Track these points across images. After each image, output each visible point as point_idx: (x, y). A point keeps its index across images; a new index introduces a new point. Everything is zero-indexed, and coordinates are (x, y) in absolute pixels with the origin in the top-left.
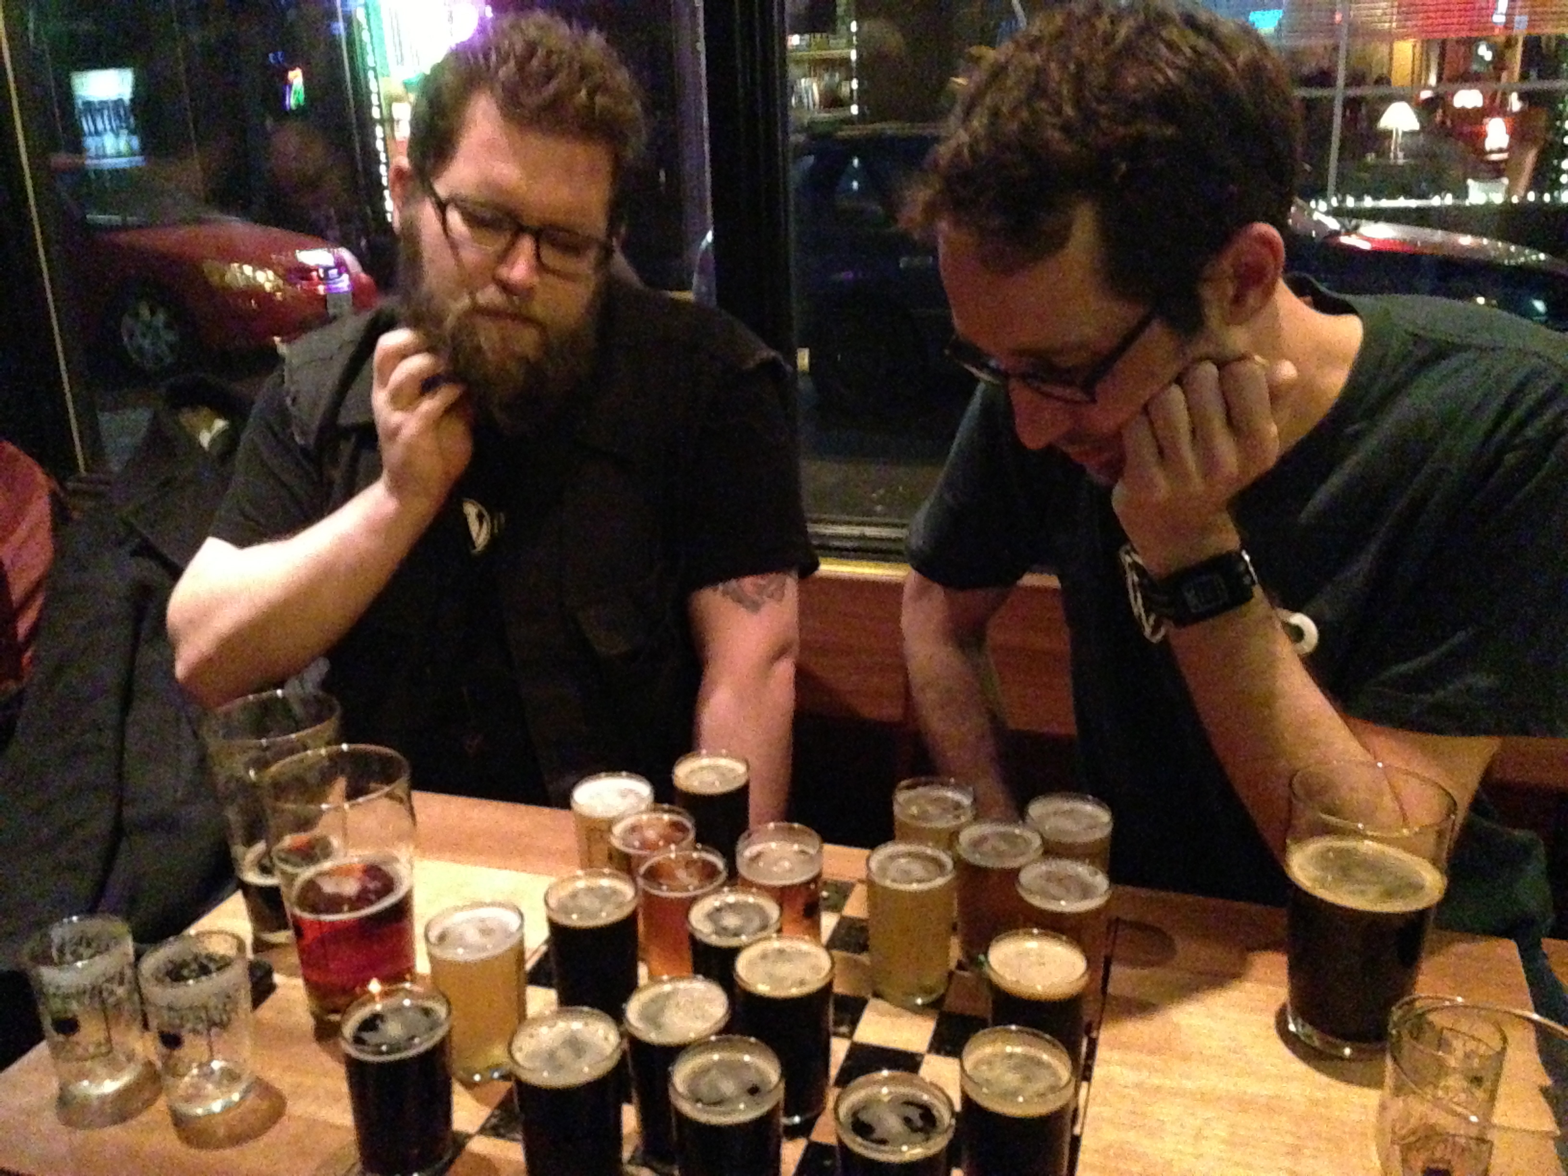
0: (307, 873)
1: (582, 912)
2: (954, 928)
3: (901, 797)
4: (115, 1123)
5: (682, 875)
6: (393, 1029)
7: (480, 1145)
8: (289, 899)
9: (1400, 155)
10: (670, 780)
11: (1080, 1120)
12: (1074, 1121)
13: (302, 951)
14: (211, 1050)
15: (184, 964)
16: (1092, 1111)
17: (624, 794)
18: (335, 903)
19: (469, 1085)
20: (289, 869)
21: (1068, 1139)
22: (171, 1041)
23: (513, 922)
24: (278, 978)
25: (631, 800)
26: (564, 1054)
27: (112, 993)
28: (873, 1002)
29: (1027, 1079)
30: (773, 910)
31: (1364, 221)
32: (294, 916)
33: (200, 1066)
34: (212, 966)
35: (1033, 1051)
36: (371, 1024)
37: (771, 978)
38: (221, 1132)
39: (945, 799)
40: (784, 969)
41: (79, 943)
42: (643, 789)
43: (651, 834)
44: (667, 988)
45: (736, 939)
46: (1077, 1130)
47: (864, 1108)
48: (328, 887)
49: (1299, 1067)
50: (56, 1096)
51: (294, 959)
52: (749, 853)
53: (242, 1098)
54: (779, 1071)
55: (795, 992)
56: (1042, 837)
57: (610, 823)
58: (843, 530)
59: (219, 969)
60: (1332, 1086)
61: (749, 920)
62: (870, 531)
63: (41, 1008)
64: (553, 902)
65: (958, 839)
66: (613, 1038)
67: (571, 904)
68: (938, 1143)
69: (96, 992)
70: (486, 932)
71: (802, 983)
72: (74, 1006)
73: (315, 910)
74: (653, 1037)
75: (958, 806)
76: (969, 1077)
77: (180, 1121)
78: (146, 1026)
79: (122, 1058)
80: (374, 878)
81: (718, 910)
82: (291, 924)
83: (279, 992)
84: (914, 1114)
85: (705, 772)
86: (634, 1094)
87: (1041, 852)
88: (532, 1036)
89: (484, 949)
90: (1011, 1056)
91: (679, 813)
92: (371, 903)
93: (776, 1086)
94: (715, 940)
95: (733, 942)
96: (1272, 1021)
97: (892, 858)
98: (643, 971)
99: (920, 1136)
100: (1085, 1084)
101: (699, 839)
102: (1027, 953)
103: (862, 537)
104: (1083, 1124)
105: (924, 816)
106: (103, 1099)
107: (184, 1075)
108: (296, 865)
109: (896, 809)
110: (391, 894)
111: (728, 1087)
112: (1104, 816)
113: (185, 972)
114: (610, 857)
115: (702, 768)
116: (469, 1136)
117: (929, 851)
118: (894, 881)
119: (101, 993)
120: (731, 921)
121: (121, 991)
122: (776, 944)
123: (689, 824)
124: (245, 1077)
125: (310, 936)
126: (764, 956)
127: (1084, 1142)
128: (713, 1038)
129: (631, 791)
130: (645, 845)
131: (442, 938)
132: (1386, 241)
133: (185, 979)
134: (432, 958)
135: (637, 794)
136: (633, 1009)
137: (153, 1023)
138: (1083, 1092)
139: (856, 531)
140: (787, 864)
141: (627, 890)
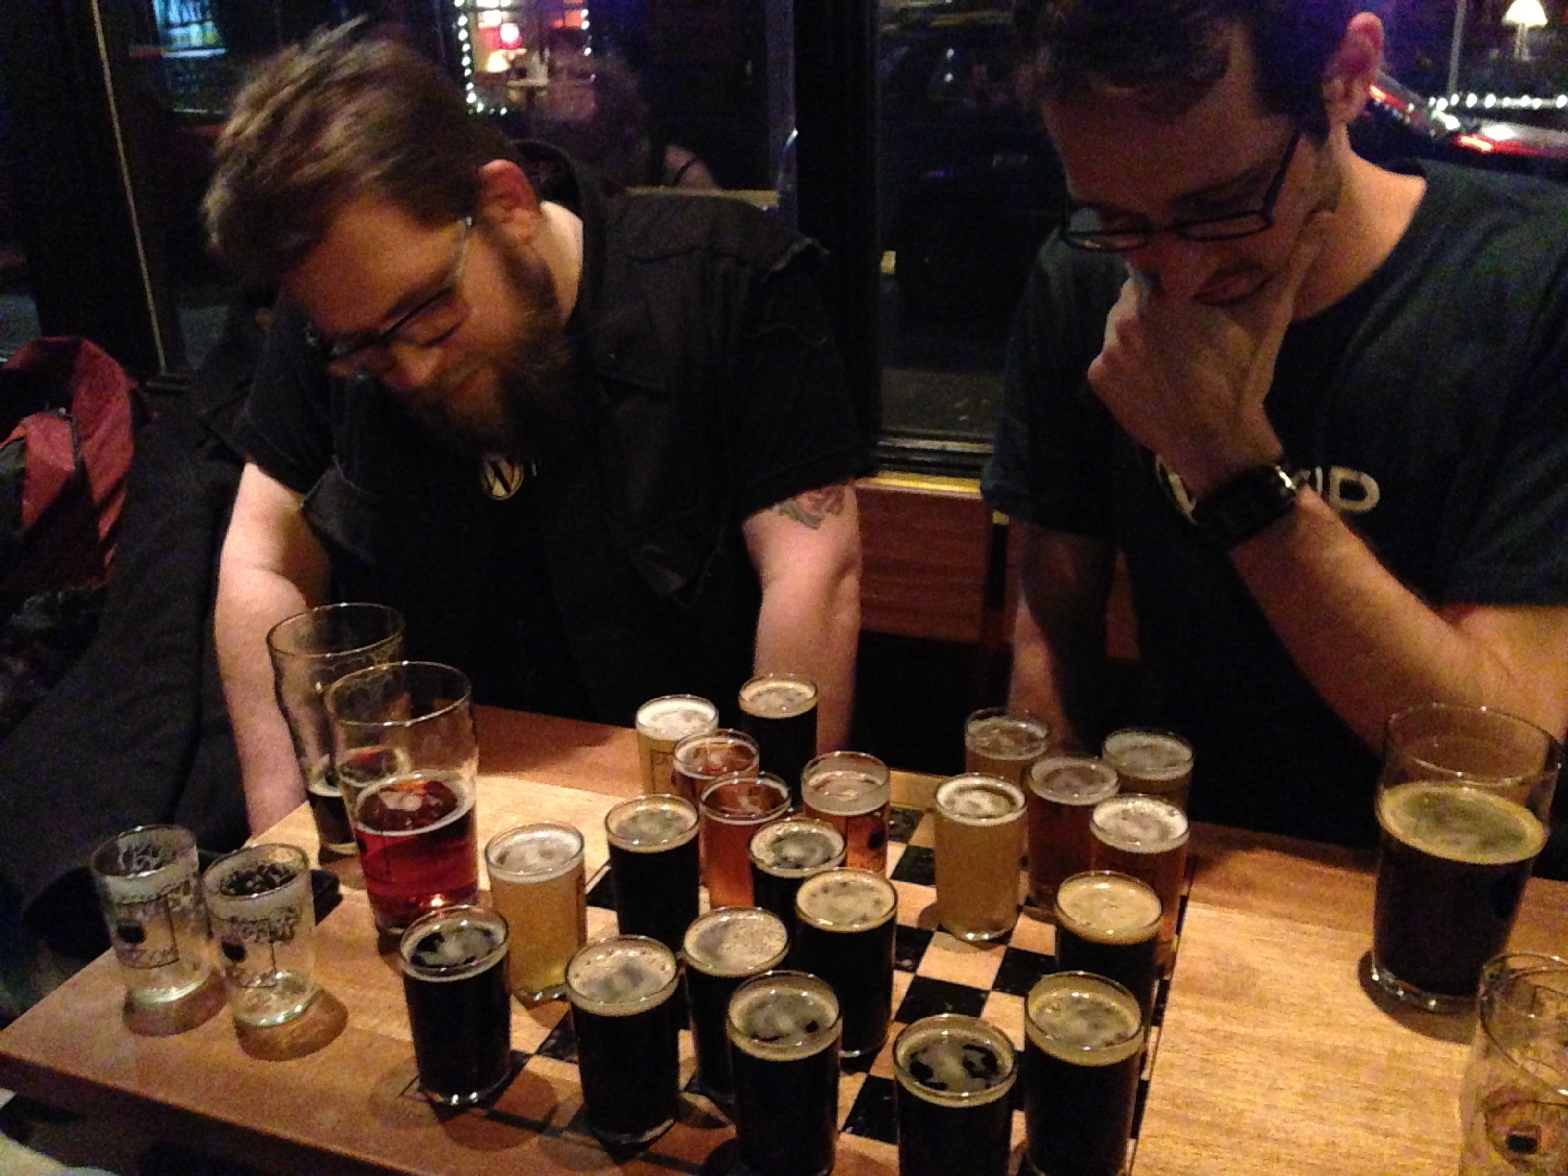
0: (372, 787)
1: (642, 836)
2: (1024, 862)
3: (973, 727)
4: (178, 1031)
5: (744, 801)
6: (451, 950)
7: (538, 1066)
8: (352, 813)
9: (1526, 51)
10: (737, 704)
11: (1148, 1066)
12: (1142, 1068)
13: (365, 865)
14: (274, 963)
15: (249, 876)
16: (1161, 1056)
17: (688, 716)
18: (397, 819)
19: (529, 1005)
20: (354, 783)
21: (1135, 1085)
22: (235, 952)
23: (572, 842)
24: (343, 889)
25: (696, 723)
26: (620, 983)
27: (177, 902)
28: (938, 935)
29: (1096, 1026)
30: (837, 842)
31: (1485, 121)
32: (357, 830)
33: (264, 977)
34: (277, 879)
35: (1101, 998)
36: (431, 943)
37: (832, 911)
38: (284, 1042)
39: (1019, 730)
40: (846, 903)
41: (145, 852)
42: (708, 711)
43: (715, 759)
44: (725, 919)
45: (799, 870)
46: (1145, 1076)
47: (925, 1050)
48: (391, 802)
49: (1382, 1019)
50: (123, 1003)
51: (357, 870)
52: (813, 781)
53: (305, 1011)
54: (837, 1005)
55: (857, 927)
56: (1120, 776)
57: (675, 745)
58: (923, 444)
59: (282, 883)
60: (1416, 1039)
61: (813, 851)
62: (951, 446)
63: (107, 917)
64: (613, 826)
65: (1030, 774)
66: (670, 967)
67: (632, 828)
68: (999, 1091)
69: (161, 901)
70: (547, 854)
71: (864, 919)
72: (139, 915)
73: (378, 825)
74: (709, 968)
75: (1031, 738)
76: (1033, 1023)
77: (243, 1031)
78: (210, 935)
79: (188, 967)
80: (436, 796)
81: (780, 839)
82: (354, 836)
83: (343, 904)
84: (976, 1058)
85: (773, 695)
86: (692, 1024)
87: (1117, 789)
88: (589, 963)
89: (543, 871)
90: (1079, 1001)
91: (745, 739)
92: (434, 820)
93: (835, 1024)
94: (776, 871)
95: (794, 873)
96: (1354, 968)
97: (961, 791)
98: (704, 895)
99: (979, 1082)
100: (1155, 1029)
101: (762, 766)
102: (1100, 893)
103: (942, 452)
104: (1152, 1070)
105: (996, 747)
106: (168, 1005)
107: (247, 987)
108: (359, 780)
109: (968, 740)
110: (454, 812)
111: (785, 1023)
112: (1186, 753)
113: (250, 884)
114: (673, 780)
115: (770, 691)
116: (528, 1056)
117: (1000, 785)
118: (962, 815)
119: (166, 902)
120: (793, 851)
121: (186, 901)
122: (839, 877)
123: (753, 749)
124: (308, 988)
125: (374, 848)
126: (826, 890)
127: (1153, 1088)
128: (770, 973)
129: (696, 713)
130: (707, 771)
131: (502, 859)
132: (1508, 143)
133: (250, 891)
134: (491, 877)
135: (703, 718)
136: (691, 940)
137: (218, 935)
138: (1153, 1037)
139: (936, 445)
140: (852, 794)
141: (688, 815)
